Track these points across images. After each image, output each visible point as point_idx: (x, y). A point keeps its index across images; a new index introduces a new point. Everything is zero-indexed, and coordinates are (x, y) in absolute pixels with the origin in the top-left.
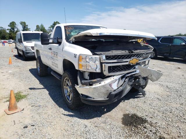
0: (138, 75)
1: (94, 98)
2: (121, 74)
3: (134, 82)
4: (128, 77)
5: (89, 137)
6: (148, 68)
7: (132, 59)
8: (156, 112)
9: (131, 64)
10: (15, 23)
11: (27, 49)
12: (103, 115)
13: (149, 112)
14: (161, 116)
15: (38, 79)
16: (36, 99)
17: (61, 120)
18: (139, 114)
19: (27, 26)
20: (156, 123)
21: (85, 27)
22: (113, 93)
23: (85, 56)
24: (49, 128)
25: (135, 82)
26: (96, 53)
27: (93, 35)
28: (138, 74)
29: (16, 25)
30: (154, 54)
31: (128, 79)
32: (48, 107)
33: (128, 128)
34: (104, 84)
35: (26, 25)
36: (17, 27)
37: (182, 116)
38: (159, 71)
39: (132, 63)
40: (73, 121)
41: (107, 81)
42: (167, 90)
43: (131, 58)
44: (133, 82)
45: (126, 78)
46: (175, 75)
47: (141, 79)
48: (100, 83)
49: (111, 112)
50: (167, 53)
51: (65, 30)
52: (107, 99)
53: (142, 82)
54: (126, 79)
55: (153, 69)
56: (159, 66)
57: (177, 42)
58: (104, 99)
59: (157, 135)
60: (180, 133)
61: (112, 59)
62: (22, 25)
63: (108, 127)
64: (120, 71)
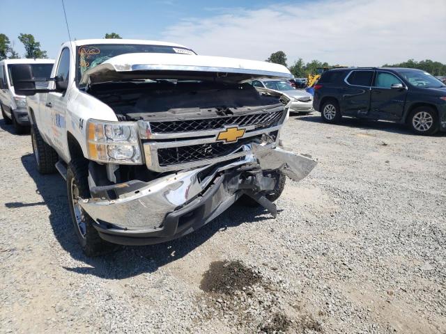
0: (251, 167)
1: (126, 229)
2: (198, 167)
3: (242, 182)
4: (223, 172)
5: (109, 323)
6: (278, 149)
7: (224, 130)
8: (291, 254)
9: (224, 141)
10: (7, 39)
11: (21, 105)
12: (159, 268)
13: (273, 256)
14: (297, 265)
15: (36, 181)
16: (12, 231)
17: (55, 283)
18: (248, 263)
19: (38, 44)
20: (281, 282)
21: (132, 47)
22: (175, 214)
23: (104, 124)
24: (16, 305)
25: (246, 183)
26: (130, 115)
27: (117, 70)
28: (250, 165)
29: (9, 42)
30: (334, 110)
31: (222, 176)
32: (33, 251)
33: (211, 298)
34: (149, 193)
35: (34, 43)
36: (12, 47)
37: (345, 263)
38: (306, 155)
39: (226, 139)
40: (82, 285)
41: (156, 187)
42: (336, 200)
43: (223, 127)
44: (240, 184)
45: (218, 175)
46: (369, 162)
47: (259, 177)
48: (138, 192)
49: (184, 258)
50: (365, 108)
51: (78, 57)
52: (160, 229)
53: (263, 184)
54: (217, 179)
55: (289, 152)
56: (339, 141)
57: (386, 82)
58: (152, 230)
59: (270, 311)
60: (327, 304)
61: (169, 130)
62: (24, 42)
63: (162, 297)
64: (196, 159)
